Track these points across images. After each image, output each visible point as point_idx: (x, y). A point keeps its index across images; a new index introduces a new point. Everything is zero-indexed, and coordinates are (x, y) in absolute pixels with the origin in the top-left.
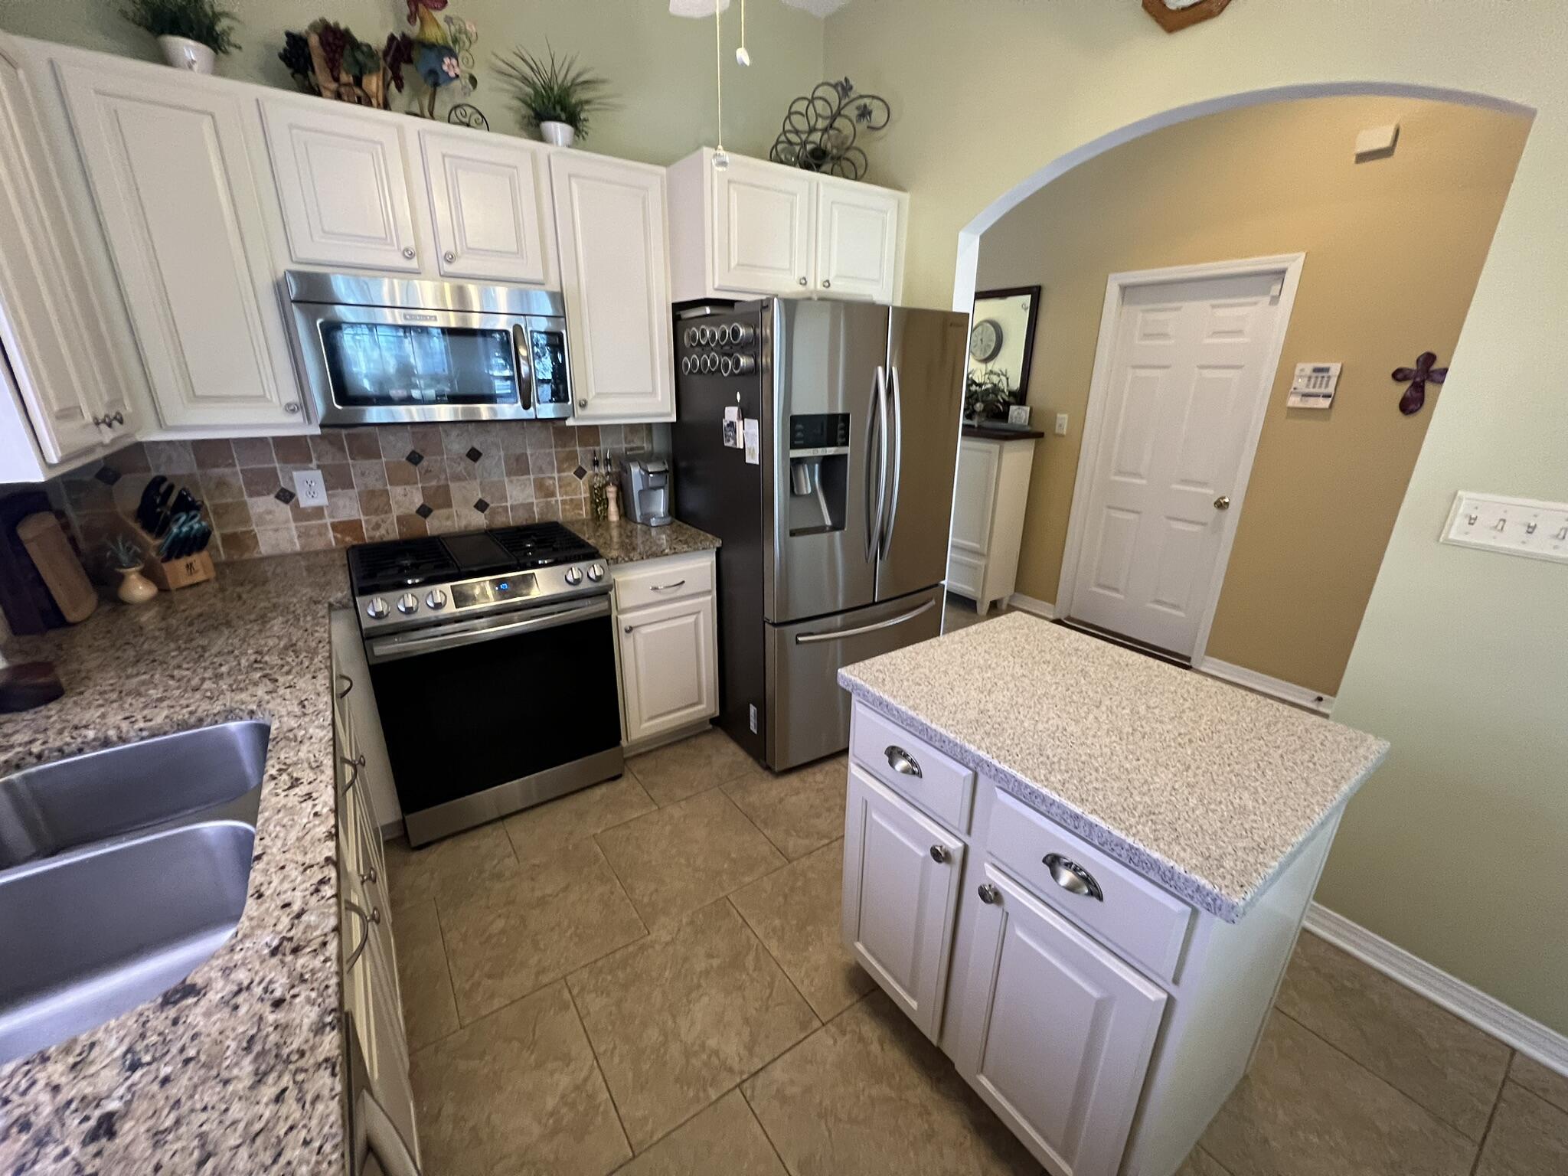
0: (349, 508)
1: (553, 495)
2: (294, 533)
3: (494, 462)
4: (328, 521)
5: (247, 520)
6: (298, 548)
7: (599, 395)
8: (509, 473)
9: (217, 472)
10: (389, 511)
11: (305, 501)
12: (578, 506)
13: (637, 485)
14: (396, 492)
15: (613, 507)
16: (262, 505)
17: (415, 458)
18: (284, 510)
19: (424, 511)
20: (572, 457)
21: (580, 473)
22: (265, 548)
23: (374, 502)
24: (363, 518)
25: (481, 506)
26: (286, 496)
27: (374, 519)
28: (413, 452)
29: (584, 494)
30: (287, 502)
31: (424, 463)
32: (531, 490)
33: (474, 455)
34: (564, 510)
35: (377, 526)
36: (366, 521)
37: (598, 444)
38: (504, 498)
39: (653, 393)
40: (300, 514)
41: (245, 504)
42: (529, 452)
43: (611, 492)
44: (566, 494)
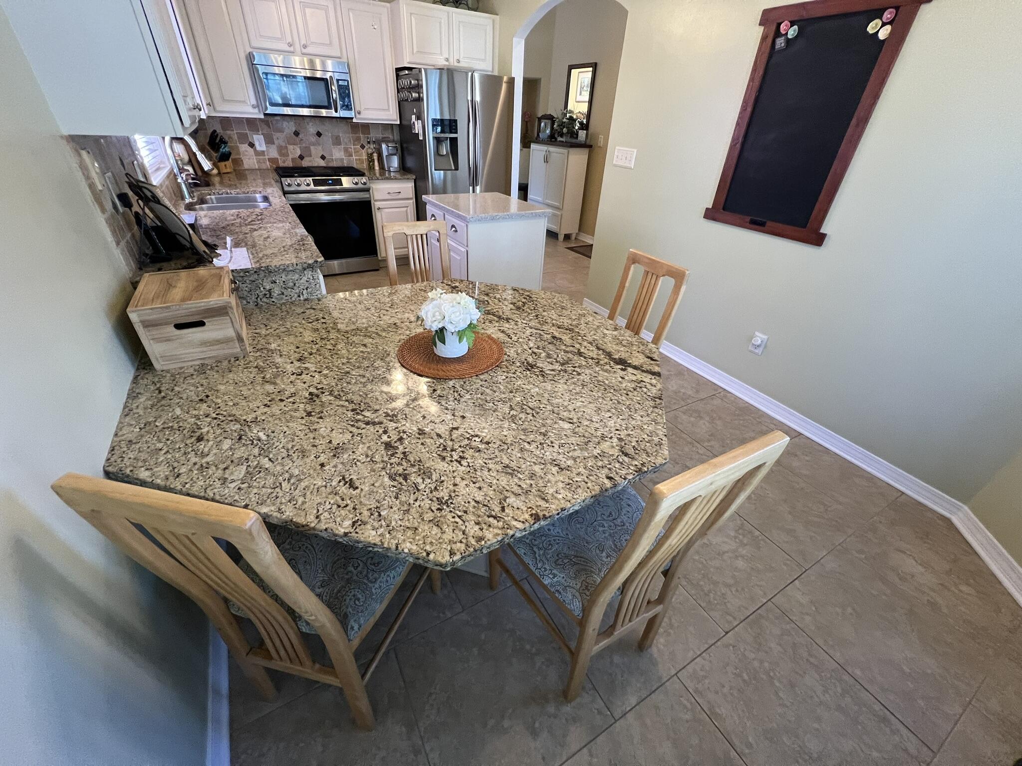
0: (274, 153)
1: (351, 155)
2: (255, 161)
3: (327, 138)
4: (267, 157)
5: (239, 153)
6: (257, 167)
7: (366, 109)
8: (334, 144)
9: (228, 132)
10: (288, 156)
11: (258, 148)
12: (363, 163)
13: (385, 153)
14: (291, 147)
15: (376, 163)
16: (244, 147)
17: (296, 134)
18: (251, 150)
19: (301, 157)
20: (358, 139)
21: (363, 147)
22: (246, 166)
23: (282, 150)
24: (279, 157)
25: (323, 157)
26: (252, 145)
27: (283, 158)
28: (296, 131)
29: (365, 157)
30: (252, 147)
31: (300, 136)
32: (342, 153)
33: (319, 134)
34: (356, 163)
35: (284, 162)
36: (281, 159)
37: (370, 134)
38: (332, 155)
39: (388, 110)
40: (258, 153)
41: (238, 147)
42: (341, 135)
43: (375, 156)
44: (357, 156)
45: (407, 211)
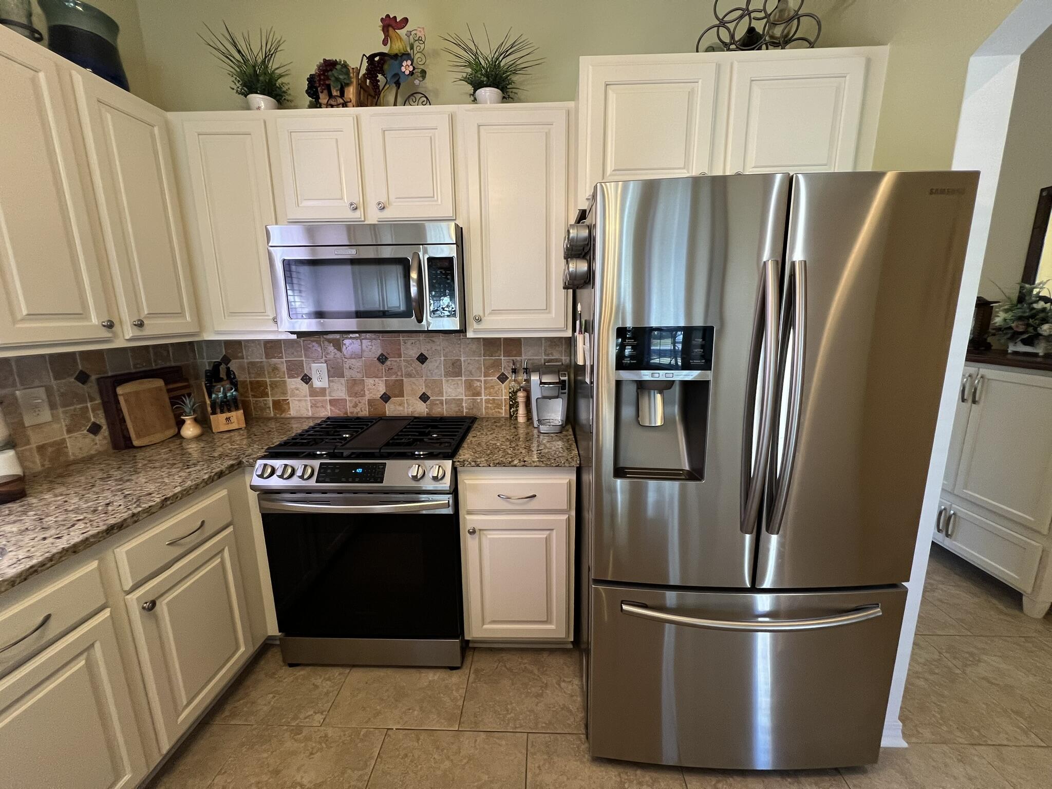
0: (340, 391)
1: (479, 394)
2: (309, 404)
3: (436, 365)
4: (328, 398)
5: (284, 393)
6: (310, 414)
7: (494, 312)
8: (447, 374)
9: (274, 360)
10: (364, 395)
11: (317, 383)
12: (499, 406)
13: (536, 393)
14: (370, 382)
15: (521, 410)
16: (294, 383)
17: (382, 359)
18: (305, 387)
19: (386, 398)
20: (497, 364)
21: (503, 378)
22: (293, 412)
23: (355, 387)
24: (347, 398)
25: (424, 398)
26: (307, 379)
27: (355, 399)
28: (382, 355)
29: (505, 396)
30: (307, 383)
31: (388, 363)
32: (462, 389)
33: (422, 359)
34: (487, 408)
35: (356, 406)
36: (350, 401)
37: (520, 355)
38: (441, 394)
39: (547, 308)
40: (314, 392)
41: (285, 382)
42: (462, 359)
43: (521, 396)
44: (490, 394)
45: (548, 540)
